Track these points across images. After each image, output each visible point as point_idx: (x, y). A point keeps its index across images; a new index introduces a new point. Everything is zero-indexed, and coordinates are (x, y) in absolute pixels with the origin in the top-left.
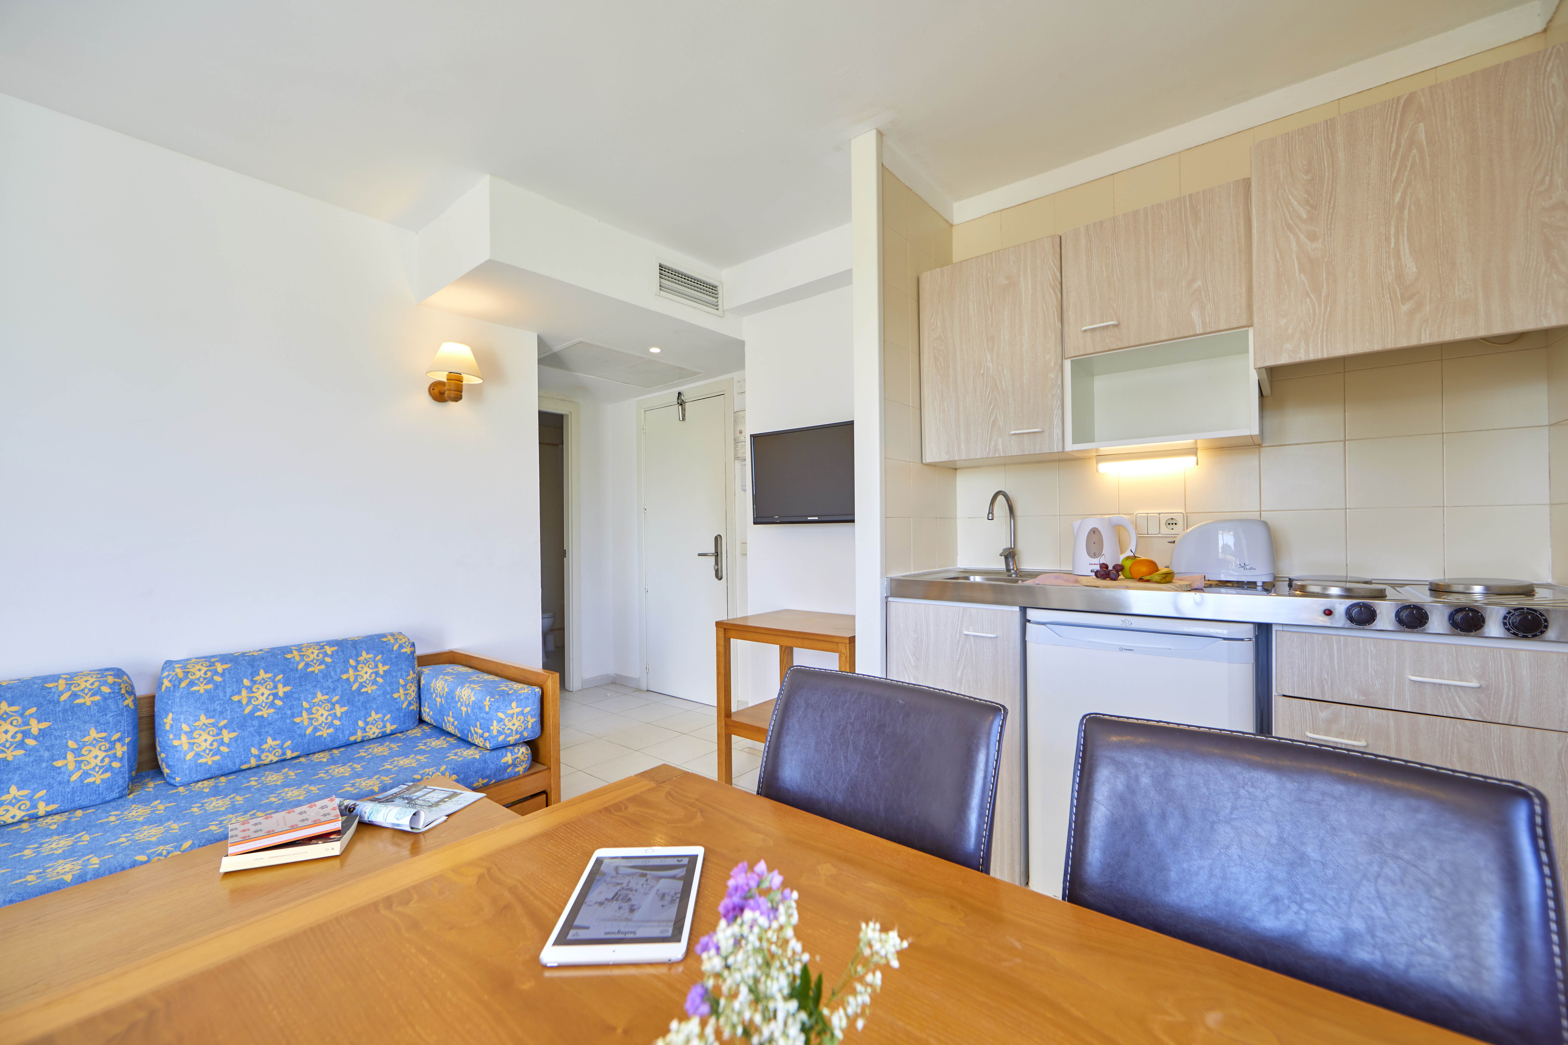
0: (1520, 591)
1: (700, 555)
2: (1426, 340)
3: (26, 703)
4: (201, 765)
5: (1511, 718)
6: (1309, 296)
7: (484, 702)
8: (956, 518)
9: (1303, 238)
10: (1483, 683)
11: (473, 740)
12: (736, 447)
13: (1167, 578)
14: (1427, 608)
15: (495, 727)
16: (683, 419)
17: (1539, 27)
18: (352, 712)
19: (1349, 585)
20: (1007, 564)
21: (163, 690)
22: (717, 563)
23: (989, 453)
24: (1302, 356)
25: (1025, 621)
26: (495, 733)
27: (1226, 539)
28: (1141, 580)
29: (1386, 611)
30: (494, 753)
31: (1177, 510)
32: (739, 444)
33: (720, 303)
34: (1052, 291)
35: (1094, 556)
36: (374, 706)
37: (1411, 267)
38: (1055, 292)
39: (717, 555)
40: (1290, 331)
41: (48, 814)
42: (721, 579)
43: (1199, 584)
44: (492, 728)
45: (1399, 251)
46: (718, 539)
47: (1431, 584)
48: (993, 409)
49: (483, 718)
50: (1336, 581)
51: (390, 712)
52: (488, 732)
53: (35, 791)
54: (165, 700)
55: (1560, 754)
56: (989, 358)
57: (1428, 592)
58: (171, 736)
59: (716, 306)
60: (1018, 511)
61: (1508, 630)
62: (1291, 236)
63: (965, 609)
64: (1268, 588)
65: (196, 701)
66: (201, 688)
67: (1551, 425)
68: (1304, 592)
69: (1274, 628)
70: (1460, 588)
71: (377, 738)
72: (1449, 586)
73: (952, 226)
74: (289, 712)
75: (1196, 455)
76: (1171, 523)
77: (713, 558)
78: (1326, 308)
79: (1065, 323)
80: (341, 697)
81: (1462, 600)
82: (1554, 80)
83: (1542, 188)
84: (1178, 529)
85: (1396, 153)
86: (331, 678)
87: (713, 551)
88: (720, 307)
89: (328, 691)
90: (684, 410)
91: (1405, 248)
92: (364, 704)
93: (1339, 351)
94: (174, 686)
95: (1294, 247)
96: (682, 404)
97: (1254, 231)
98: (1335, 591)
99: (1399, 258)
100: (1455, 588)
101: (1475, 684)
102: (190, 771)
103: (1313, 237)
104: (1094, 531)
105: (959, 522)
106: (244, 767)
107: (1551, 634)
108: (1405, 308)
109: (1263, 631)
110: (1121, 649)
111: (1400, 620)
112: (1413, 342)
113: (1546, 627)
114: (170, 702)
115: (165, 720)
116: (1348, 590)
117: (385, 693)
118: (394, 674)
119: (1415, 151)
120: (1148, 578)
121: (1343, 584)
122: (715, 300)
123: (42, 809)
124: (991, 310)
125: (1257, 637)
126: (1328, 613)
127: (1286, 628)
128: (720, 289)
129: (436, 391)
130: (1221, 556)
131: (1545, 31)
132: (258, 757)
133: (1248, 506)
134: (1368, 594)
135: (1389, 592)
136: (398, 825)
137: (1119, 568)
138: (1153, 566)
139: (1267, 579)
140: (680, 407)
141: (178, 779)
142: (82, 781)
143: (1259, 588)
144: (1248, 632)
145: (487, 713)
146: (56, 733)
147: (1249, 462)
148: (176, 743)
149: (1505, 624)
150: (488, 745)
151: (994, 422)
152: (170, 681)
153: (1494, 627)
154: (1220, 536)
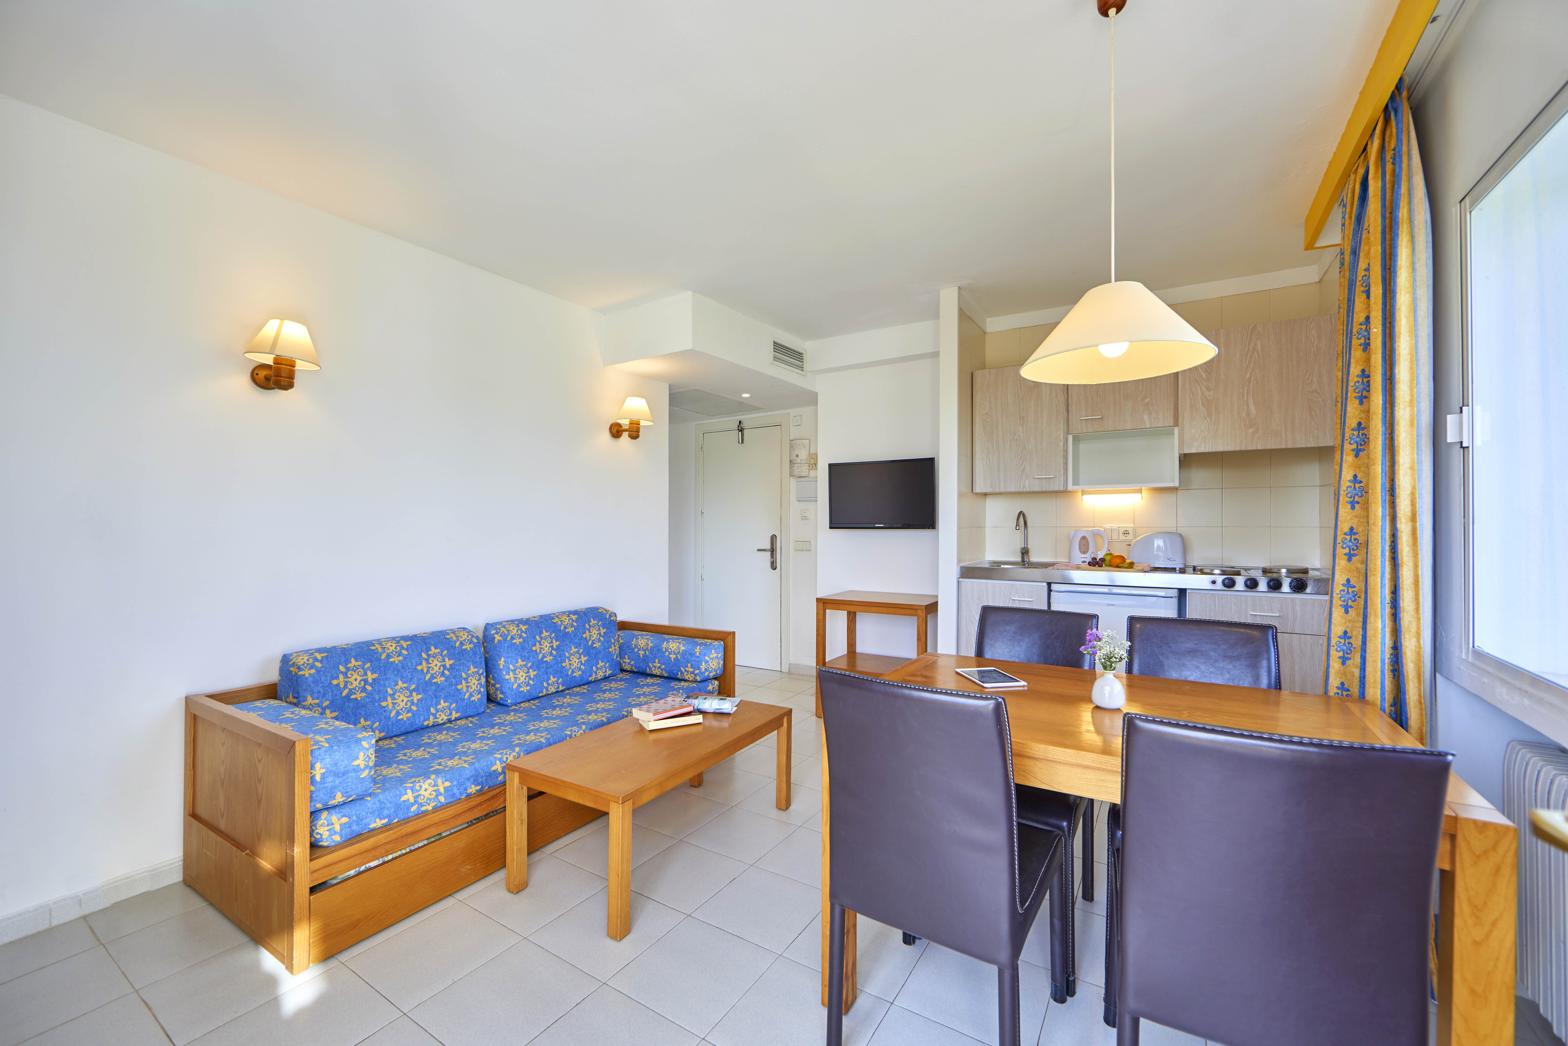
0: (1302, 571)
1: (759, 550)
2: (1259, 447)
3: (442, 647)
4: (521, 692)
5: (1292, 630)
6: (1206, 419)
7: (696, 650)
8: (985, 527)
9: (1204, 388)
10: (1281, 615)
11: (683, 676)
12: (791, 468)
13: (1131, 566)
14: (1258, 579)
15: (703, 667)
16: (742, 442)
17: (1317, 280)
18: (589, 661)
19: (1224, 569)
20: (1023, 558)
21: (496, 642)
22: (772, 556)
23: (1019, 489)
24: (1202, 449)
25: (1050, 590)
26: (703, 670)
27: (1159, 543)
28: (1117, 567)
29: (1240, 581)
30: (703, 684)
31: (1129, 525)
32: (796, 465)
33: (804, 366)
34: (1062, 393)
35: (1084, 553)
36: (600, 657)
37: (1253, 411)
38: (1064, 394)
39: (773, 551)
40: (1197, 436)
41: (457, 719)
42: (775, 569)
43: (1146, 569)
44: (701, 667)
45: (1248, 402)
46: (773, 538)
47: (1263, 568)
48: (1023, 461)
49: (694, 661)
50: (1217, 567)
51: (608, 661)
52: (698, 670)
53: (451, 704)
54: (498, 649)
55: (1311, 645)
56: (1021, 430)
57: (1262, 573)
58: (504, 673)
59: (801, 368)
60: (1029, 524)
61: (1291, 589)
62: (1198, 387)
63: (1012, 585)
64: (1183, 571)
65: (516, 649)
66: (517, 641)
67: (1320, 486)
68: (1202, 572)
69: (1188, 591)
70: (1276, 570)
71: (601, 679)
72: (1271, 569)
73: (985, 333)
74: (559, 659)
75: (1141, 493)
76: (1126, 533)
77: (769, 554)
78: (1214, 426)
79: (1070, 413)
80: (584, 650)
81: (1275, 575)
82: (1313, 332)
83: (1308, 382)
84: (1130, 537)
85: (1247, 353)
86: (578, 636)
87: (768, 547)
88: (805, 369)
89: (578, 646)
90: (742, 435)
91: (1251, 400)
92: (595, 654)
93: (1220, 448)
94: (504, 639)
95: (1200, 394)
96: (741, 430)
97: (1180, 381)
98: (1217, 571)
99: (1248, 406)
100: (1273, 571)
101: (1277, 615)
102: (516, 696)
103: (1208, 389)
104: (1084, 538)
105: (987, 530)
106: (540, 695)
107: (1308, 590)
108: (1250, 431)
109: (1182, 592)
110: (1108, 605)
111: (1246, 585)
112: (1254, 448)
113: (1307, 587)
114: (502, 650)
115: (499, 662)
116: (1223, 571)
117: (605, 648)
118: (608, 635)
119: (1256, 354)
120: (1121, 565)
121: (1221, 568)
122: (801, 364)
123: (454, 715)
124: (1023, 400)
125: (1178, 596)
126: (1214, 582)
127: (1194, 591)
128: (804, 356)
129: (614, 431)
130: (1155, 553)
131: (1319, 282)
132: (547, 688)
133: (1170, 524)
134: (1232, 573)
135: (1242, 572)
136: (720, 709)
137: (1103, 560)
138: (1123, 559)
139: (1182, 566)
140: (740, 433)
141: (509, 701)
142: (470, 699)
143: (1178, 571)
144: (1175, 593)
145: (698, 657)
146: (457, 668)
147: (1171, 498)
148: (507, 677)
149: (1290, 586)
150: (698, 679)
151: (1024, 469)
152: (501, 636)
153: (1286, 588)
154: (1155, 541)
